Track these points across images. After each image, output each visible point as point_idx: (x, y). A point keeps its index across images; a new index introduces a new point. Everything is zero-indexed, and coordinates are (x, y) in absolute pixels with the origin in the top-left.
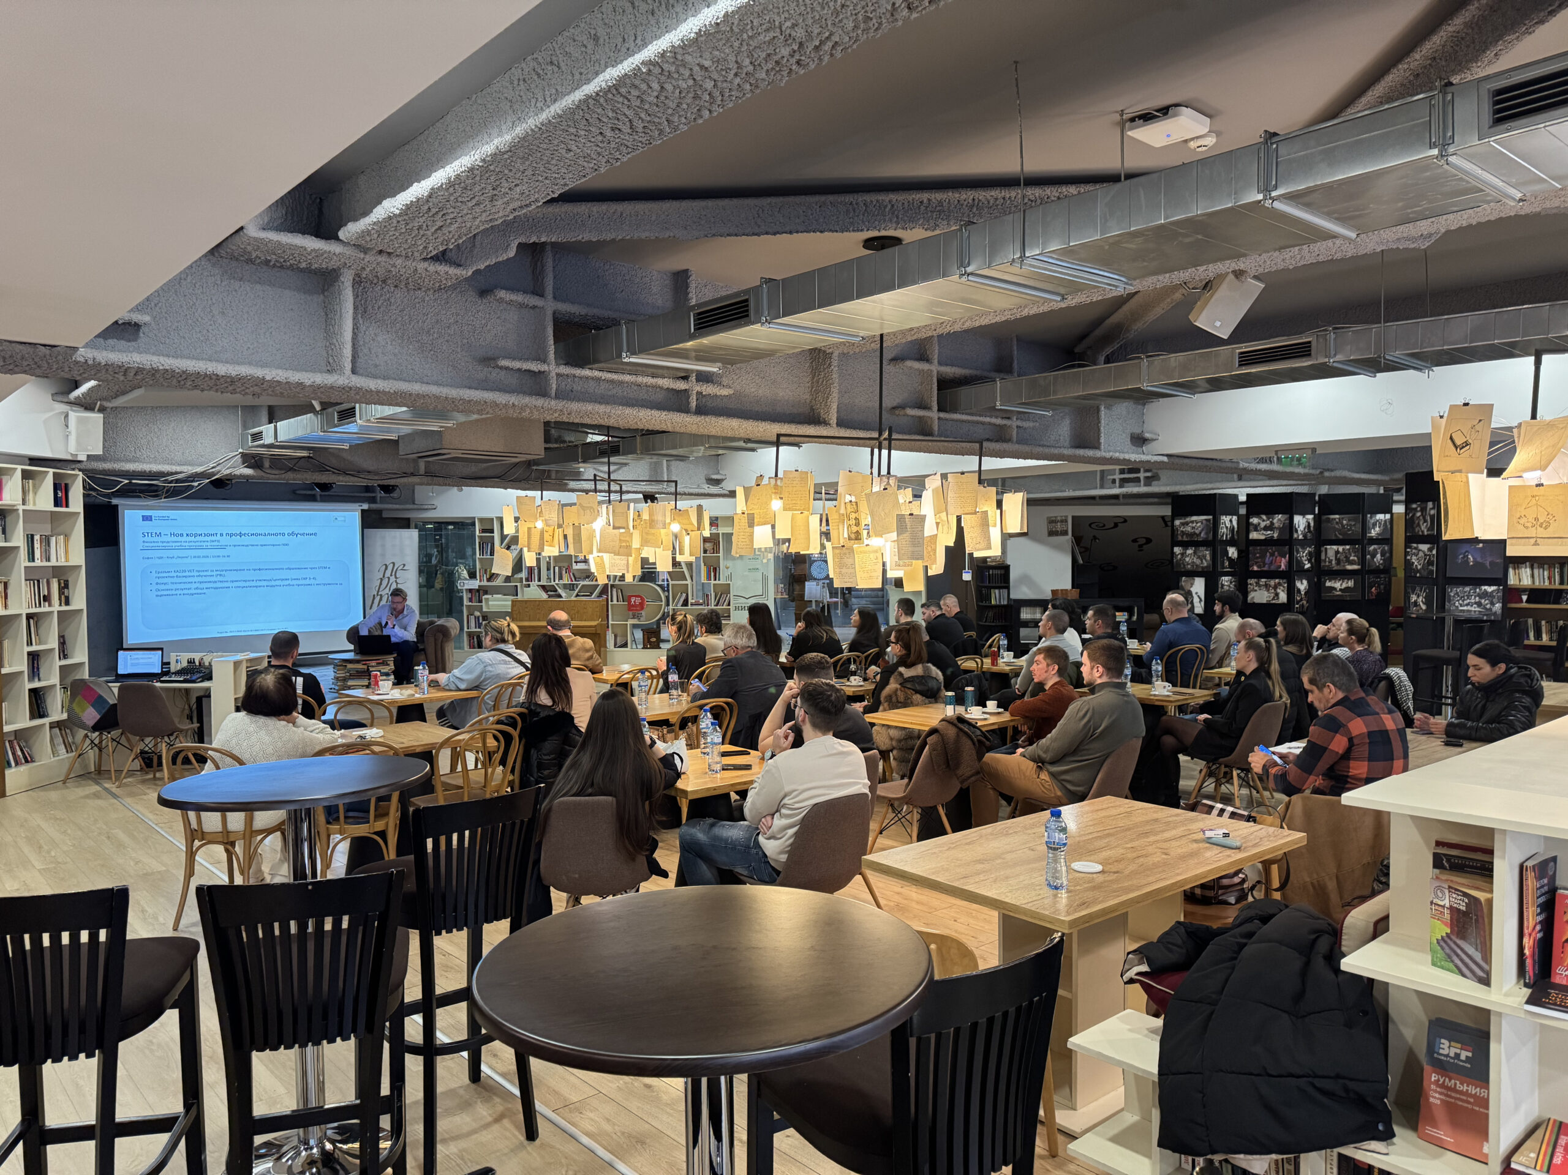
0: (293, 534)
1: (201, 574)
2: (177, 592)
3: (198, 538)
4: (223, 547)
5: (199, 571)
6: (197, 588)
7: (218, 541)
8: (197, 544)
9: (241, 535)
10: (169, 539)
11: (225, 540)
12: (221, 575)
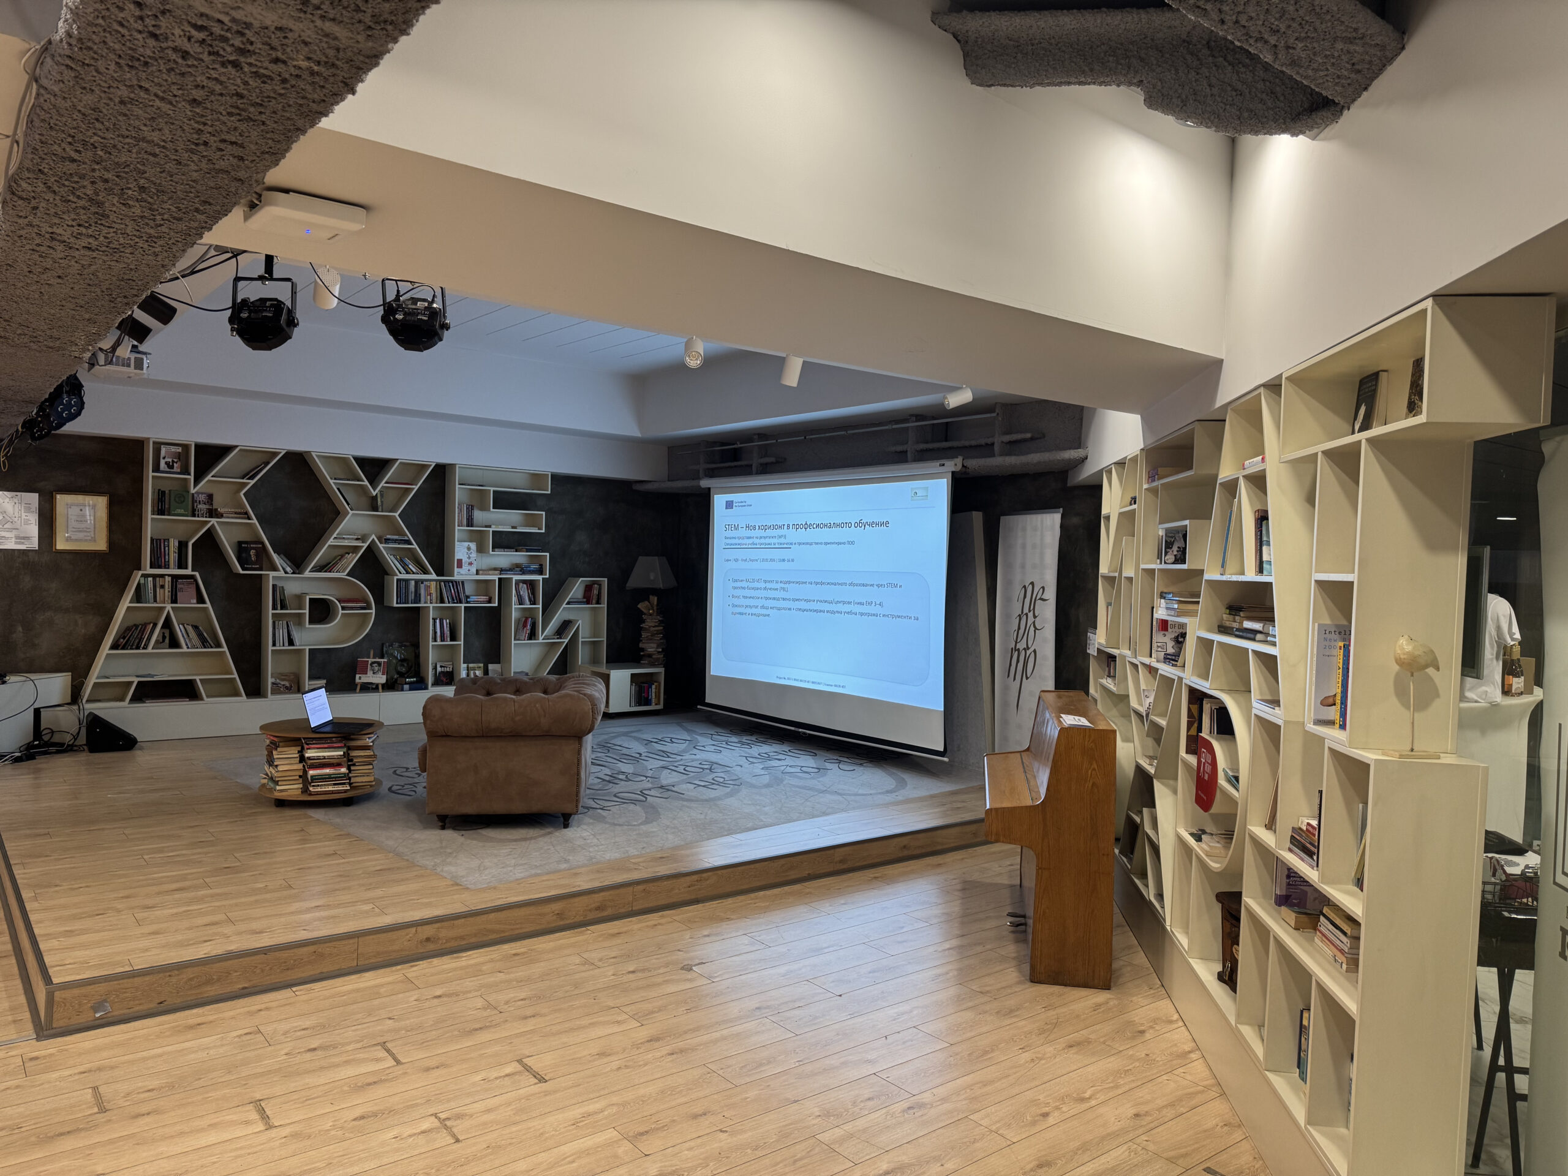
0: (859, 524)
1: (769, 585)
2: (748, 611)
3: (769, 532)
4: (788, 546)
5: (765, 582)
6: (763, 607)
7: (785, 537)
8: (767, 541)
9: (807, 526)
10: (743, 532)
11: (793, 535)
12: (784, 589)
